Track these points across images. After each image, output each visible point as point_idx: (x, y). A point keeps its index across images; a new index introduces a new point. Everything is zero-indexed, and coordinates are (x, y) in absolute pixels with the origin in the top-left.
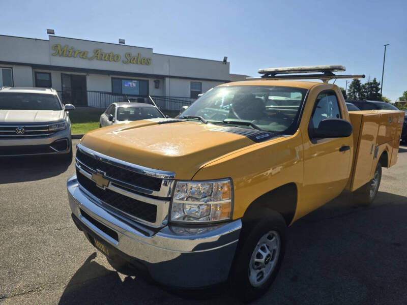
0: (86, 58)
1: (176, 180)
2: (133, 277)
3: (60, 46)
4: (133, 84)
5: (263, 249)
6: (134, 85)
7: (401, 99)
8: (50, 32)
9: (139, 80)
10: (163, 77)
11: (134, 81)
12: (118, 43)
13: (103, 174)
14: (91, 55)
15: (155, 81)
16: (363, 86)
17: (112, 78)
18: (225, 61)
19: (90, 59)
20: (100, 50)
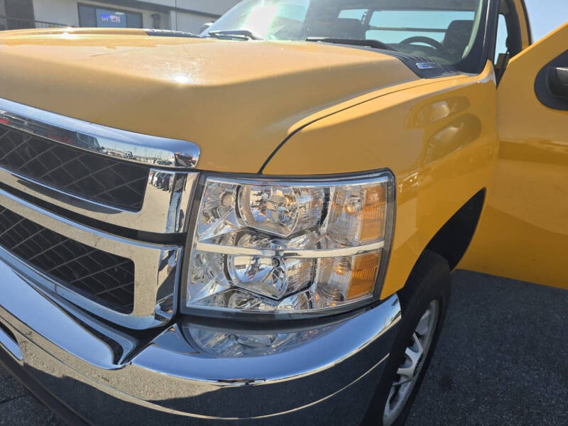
1: (203, 174)
6: (118, 19)
10: (166, 10)
11: (117, 13)
15: (153, 16)
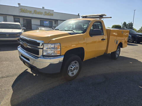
0: (31, 13)
1: (44, 43)
3: (22, 9)
4: (47, 22)
5: (73, 66)
7: (140, 29)
8: (19, 4)
9: (49, 21)
10: (57, 20)
12: (42, 8)
14: (33, 12)
16: (127, 24)
17: (40, 20)
18: (79, 15)
19: (33, 14)
20: (36, 11)
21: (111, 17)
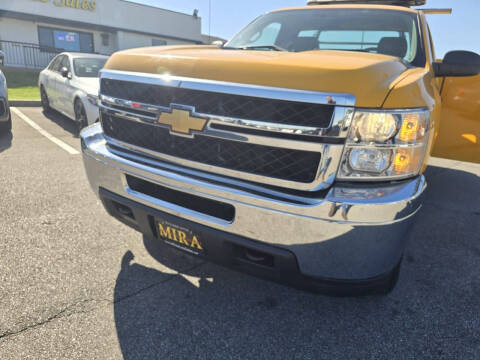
2: (211, 280)
4: (70, 37)
6: (72, 39)
9: (80, 33)
10: (114, 31)
11: (71, 33)
13: (190, 111)
15: (102, 35)
17: (39, 27)
18: (195, 15)
21: (450, 11)
